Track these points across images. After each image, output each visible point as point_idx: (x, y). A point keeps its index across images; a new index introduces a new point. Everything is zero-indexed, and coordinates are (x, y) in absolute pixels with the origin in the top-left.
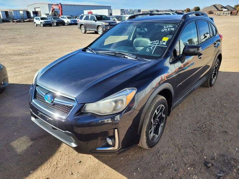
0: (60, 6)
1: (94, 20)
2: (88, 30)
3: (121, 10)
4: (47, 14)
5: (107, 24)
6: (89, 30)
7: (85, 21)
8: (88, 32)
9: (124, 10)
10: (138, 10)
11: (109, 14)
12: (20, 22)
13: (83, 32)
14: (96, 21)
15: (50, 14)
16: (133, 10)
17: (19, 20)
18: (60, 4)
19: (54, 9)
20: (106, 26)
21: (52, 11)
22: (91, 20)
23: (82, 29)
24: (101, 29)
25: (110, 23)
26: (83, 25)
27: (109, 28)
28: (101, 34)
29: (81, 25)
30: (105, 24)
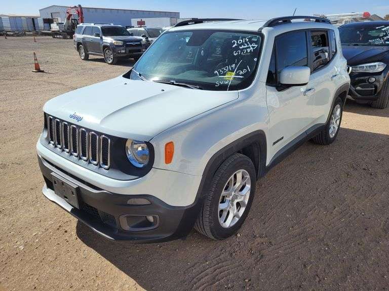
0: (79, 9)
2: (91, 54)
4: (60, 23)
5: (120, 43)
6: (94, 55)
7: (84, 36)
8: (91, 57)
13: (83, 58)
14: (101, 38)
17: (18, 32)
18: (80, 6)
19: (71, 15)
21: (68, 19)
23: (80, 51)
24: (111, 52)
25: (125, 42)
26: (81, 44)
27: (123, 51)
28: (110, 62)
29: (79, 44)
30: (115, 44)
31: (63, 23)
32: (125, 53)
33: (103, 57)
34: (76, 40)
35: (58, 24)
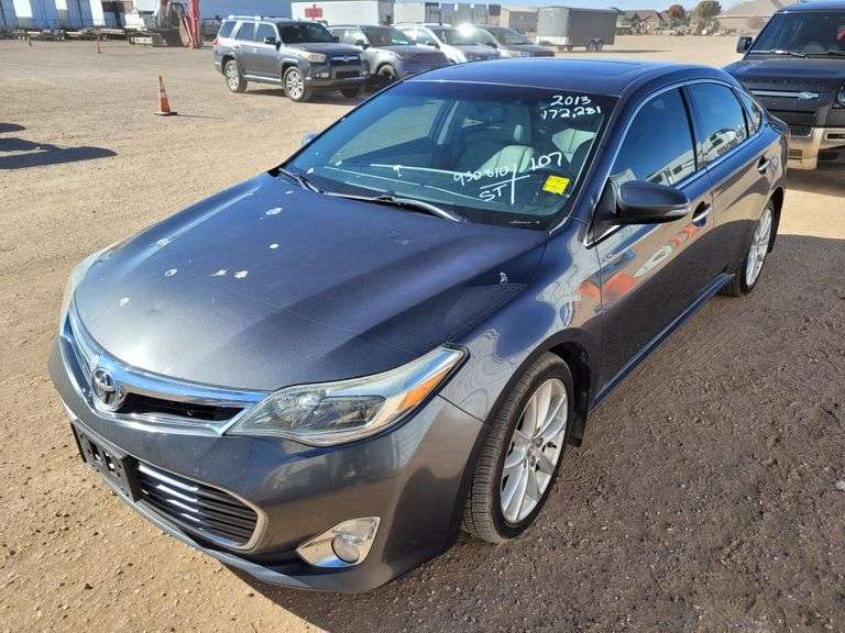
1: (271, 41)
2: (251, 80)
3: (427, 4)
4: (146, 13)
5: (320, 58)
6: (257, 81)
7: (239, 43)
8: (251, 86)
9: (437, 4)
10: (490, 6)
11: (381, 16)
12: (52, 40)
13: (234, 88)
14: (278, 46)
15: (155, 14)
16: (472, 6)
17: (49, 31)
20: (315, 64)
22: (259, 39)
23: (230, 74)
24: (299, 76)
25: (330, 54)
26: (231, 58)
27: (325, 75)
28: (297, 97)
29: (227, 58)
30: (310, 60)
31: (151, 13)
32: (330, 77)
33: (281, 87)
34: (220, 52)
35: (143, 14)
